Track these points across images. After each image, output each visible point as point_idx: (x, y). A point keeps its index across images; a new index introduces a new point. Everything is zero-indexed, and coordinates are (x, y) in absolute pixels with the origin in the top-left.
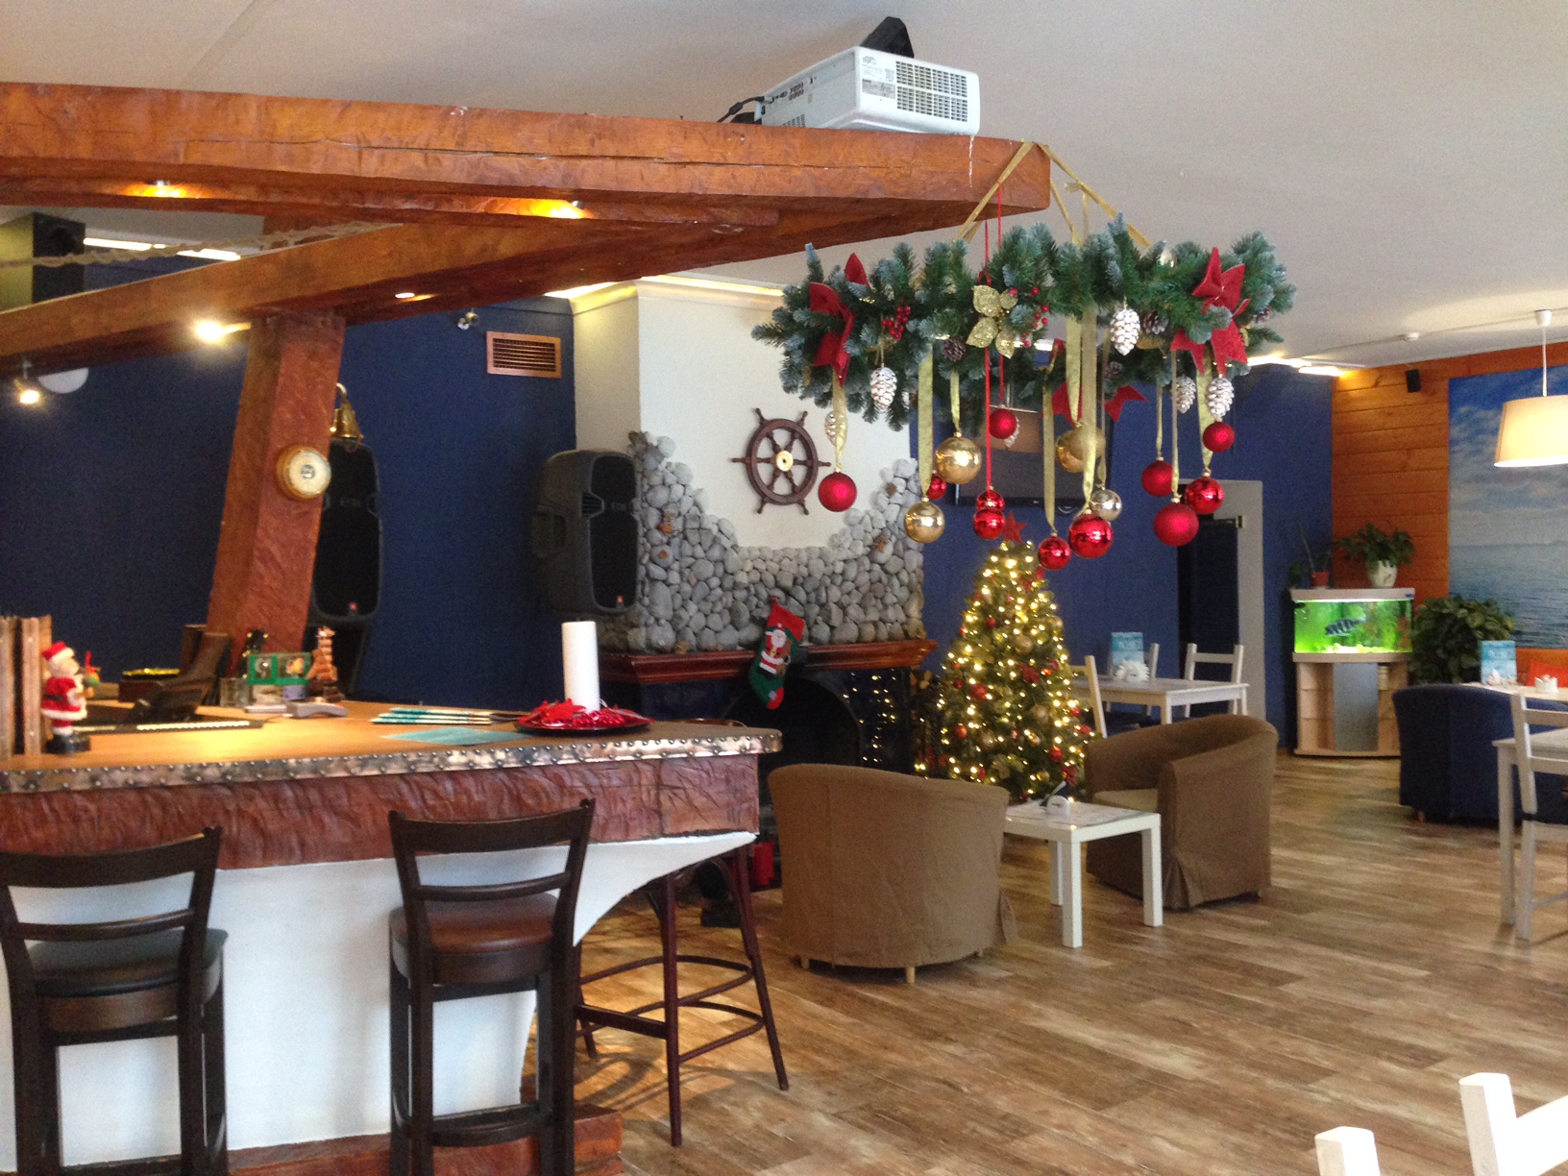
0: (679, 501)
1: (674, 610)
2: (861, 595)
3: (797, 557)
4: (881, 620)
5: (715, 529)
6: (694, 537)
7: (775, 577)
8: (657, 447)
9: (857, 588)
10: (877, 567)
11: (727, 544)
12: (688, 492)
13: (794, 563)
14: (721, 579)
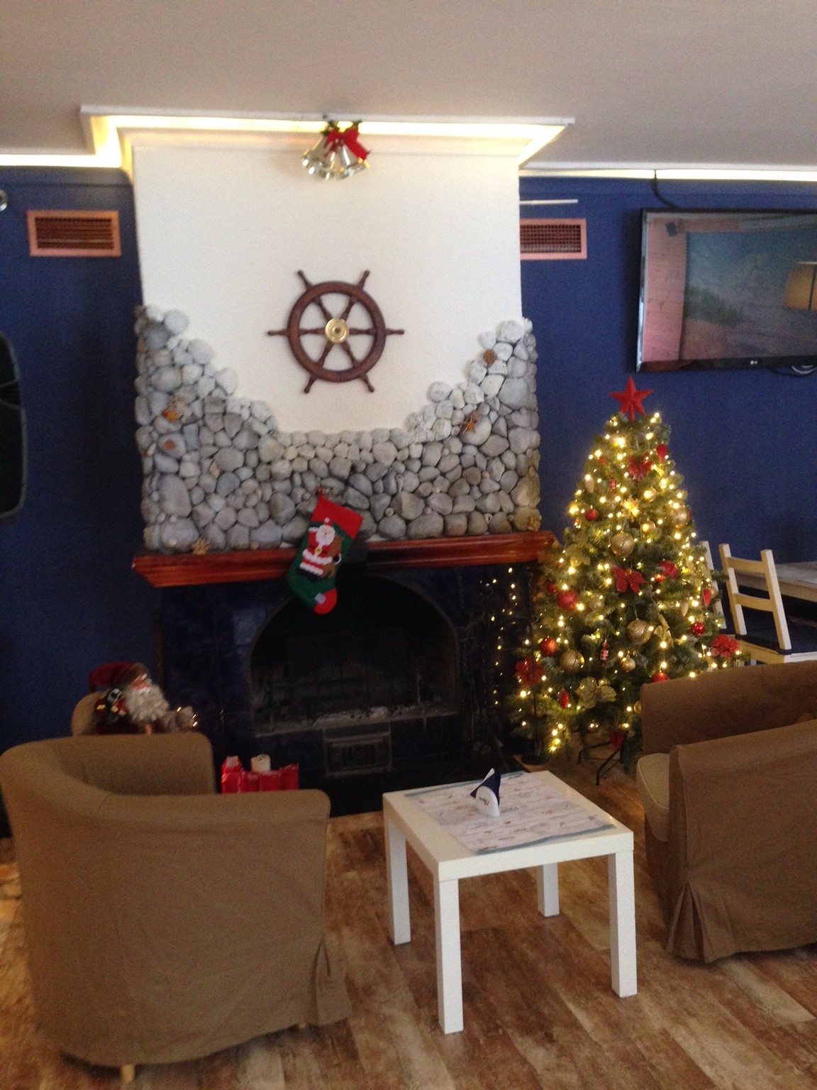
0: (196, 382)
1: (193, 506)
2: (447, 483)
3: (358, 441)
4: (477, 509)
5: (245, 414)
6: (216, 424)
7: (328, 465)
8: (163, 323)
9: (443, 474)
10: (471, 451)
11: (263, 430)
12: (208, 372)
13: (355, 448)
14: (254, 470)
